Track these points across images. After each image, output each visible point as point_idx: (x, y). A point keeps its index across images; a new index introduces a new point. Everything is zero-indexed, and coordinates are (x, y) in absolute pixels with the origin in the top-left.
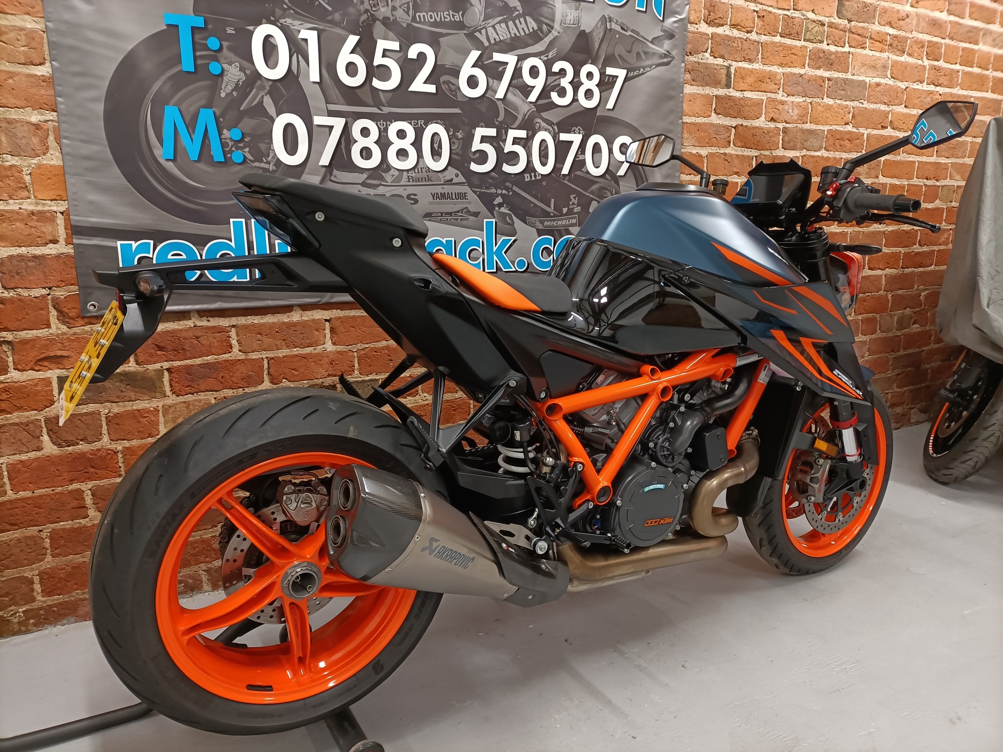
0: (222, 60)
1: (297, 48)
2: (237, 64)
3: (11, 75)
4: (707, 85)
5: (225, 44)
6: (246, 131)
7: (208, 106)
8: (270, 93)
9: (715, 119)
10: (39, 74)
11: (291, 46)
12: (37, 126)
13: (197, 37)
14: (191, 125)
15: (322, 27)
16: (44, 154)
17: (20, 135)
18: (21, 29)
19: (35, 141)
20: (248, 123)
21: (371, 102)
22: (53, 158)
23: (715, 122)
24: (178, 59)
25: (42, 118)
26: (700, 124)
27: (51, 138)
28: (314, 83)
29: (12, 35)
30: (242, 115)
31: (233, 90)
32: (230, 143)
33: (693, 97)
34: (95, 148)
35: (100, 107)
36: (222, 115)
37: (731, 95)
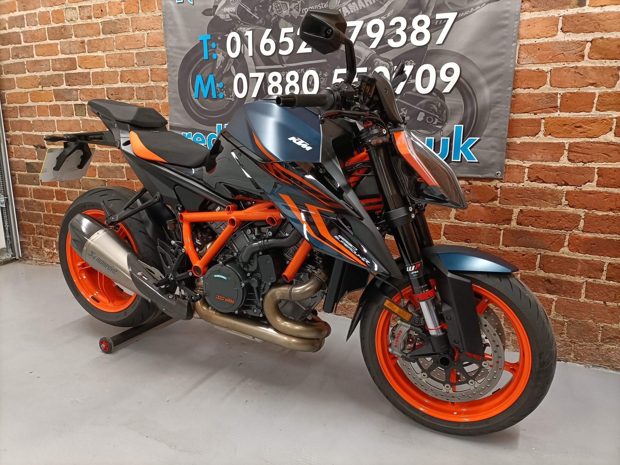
0: (217, 52)
1: (244, 41)
2: (221, 53)
3: (158, 69)
4: (551, 8)
5: (217, 44)
6: (225, 83)
7: (212, 73)
8: (233, 64)
9: (561, 37)
10: (165, 68)
11: (242, 40)
12: (163, 88)
13: (209, 43)
14: (205, 83)
15: (254, 28)
16: (165, 98)
17: (159, 91)
18: (161, 52)
19: (163, 93)
20: (225, 79)
21: (278, 62)
22: (166, 100)
23: (563, 40)
24: (202, 55)
25: (165, 84)
26: (542, 44)
27: (167, 92)
28: (250, 56)
29: (158, 54)
30: (224, 76)
31: (220, 65)
32: (219, 89)
33: (533, 22)
34: (176, 95)
35: (177, 78)
36: (216, 77)
37: (585, 12)
